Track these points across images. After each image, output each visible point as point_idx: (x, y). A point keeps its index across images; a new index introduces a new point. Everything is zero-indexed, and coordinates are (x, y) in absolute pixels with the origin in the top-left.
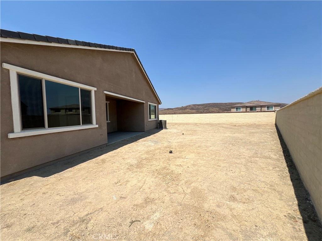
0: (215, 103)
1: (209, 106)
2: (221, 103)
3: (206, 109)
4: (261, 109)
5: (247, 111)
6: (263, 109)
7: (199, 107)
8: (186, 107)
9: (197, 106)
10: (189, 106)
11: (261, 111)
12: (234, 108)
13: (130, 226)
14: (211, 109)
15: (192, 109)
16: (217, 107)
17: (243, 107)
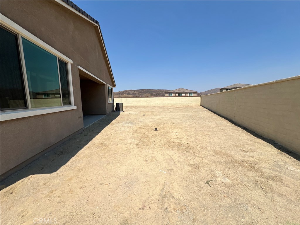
0: (148, 89)
1: (143, 92)
2: (151, 90)
3: (141, 95)
4: (185, 95)
5: (176, 96)
6: (187, 95)
7: (135, 92)
8: (123, 92)
9: (133, 91)
10: (126, 91)
11: (185, 96)
12: (167, 93)
13: (210, 186)
14: (145, 94)
15: (129, 94)
16: (150, 93)
17: (174, 93)
